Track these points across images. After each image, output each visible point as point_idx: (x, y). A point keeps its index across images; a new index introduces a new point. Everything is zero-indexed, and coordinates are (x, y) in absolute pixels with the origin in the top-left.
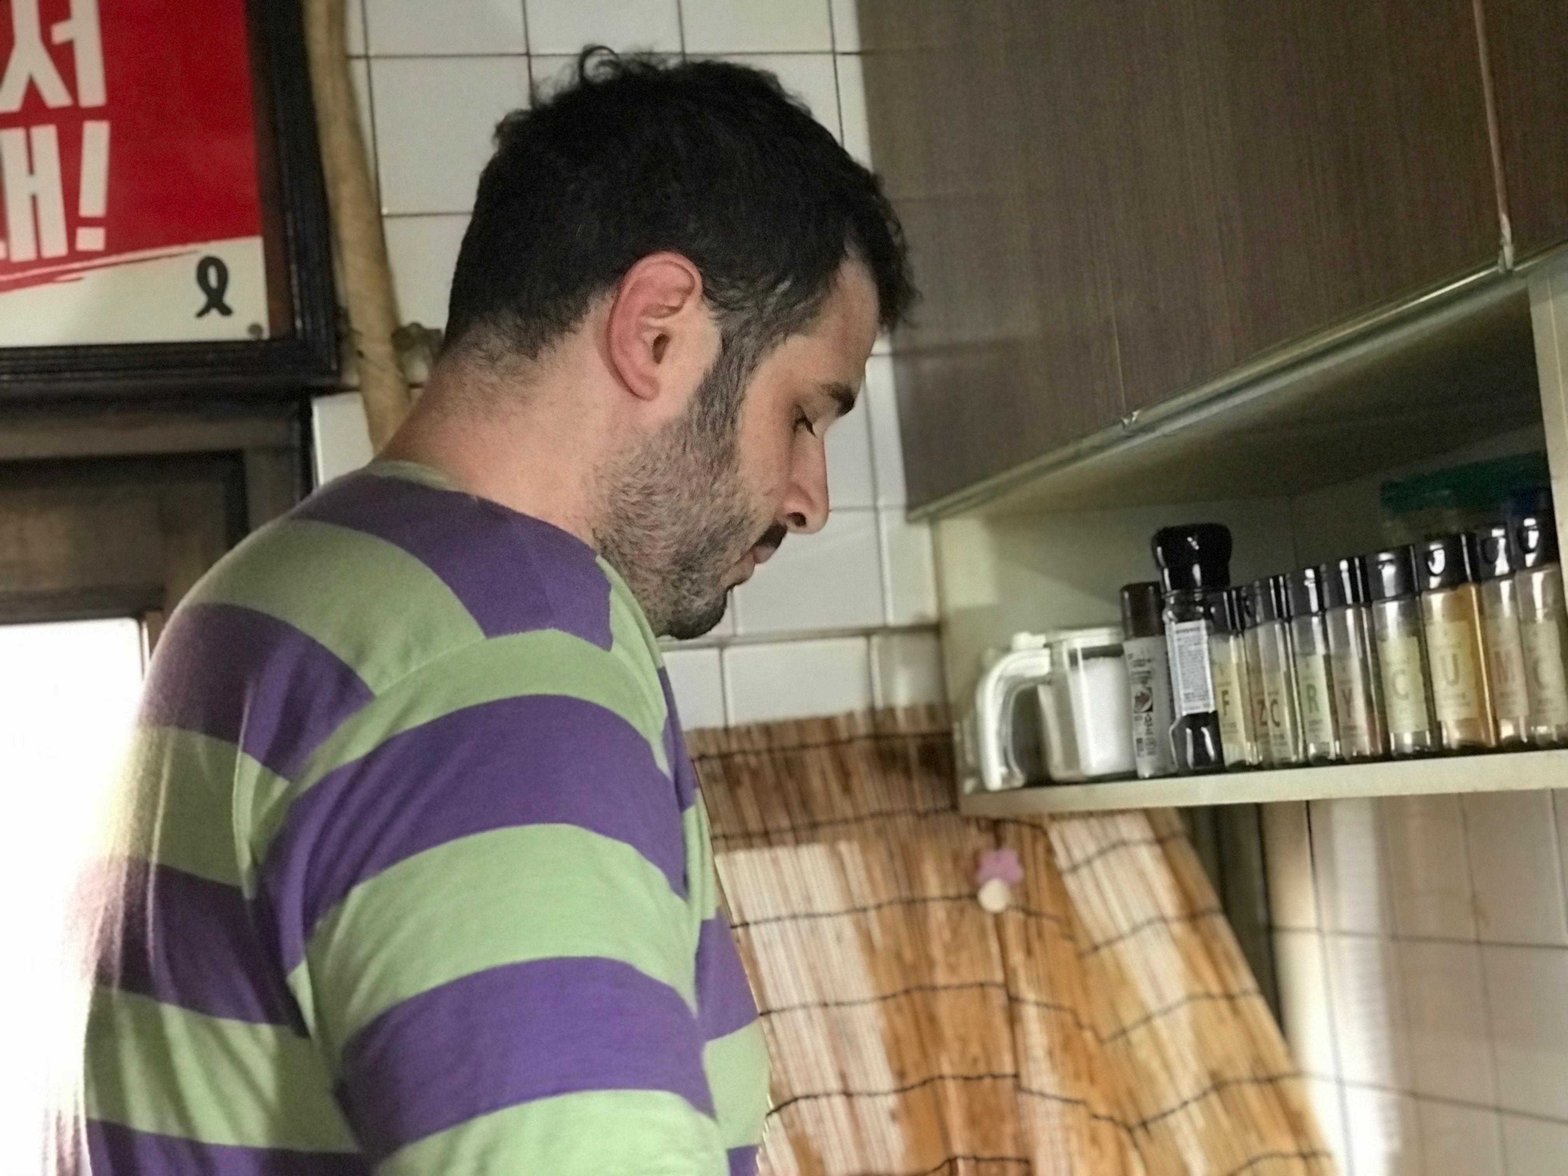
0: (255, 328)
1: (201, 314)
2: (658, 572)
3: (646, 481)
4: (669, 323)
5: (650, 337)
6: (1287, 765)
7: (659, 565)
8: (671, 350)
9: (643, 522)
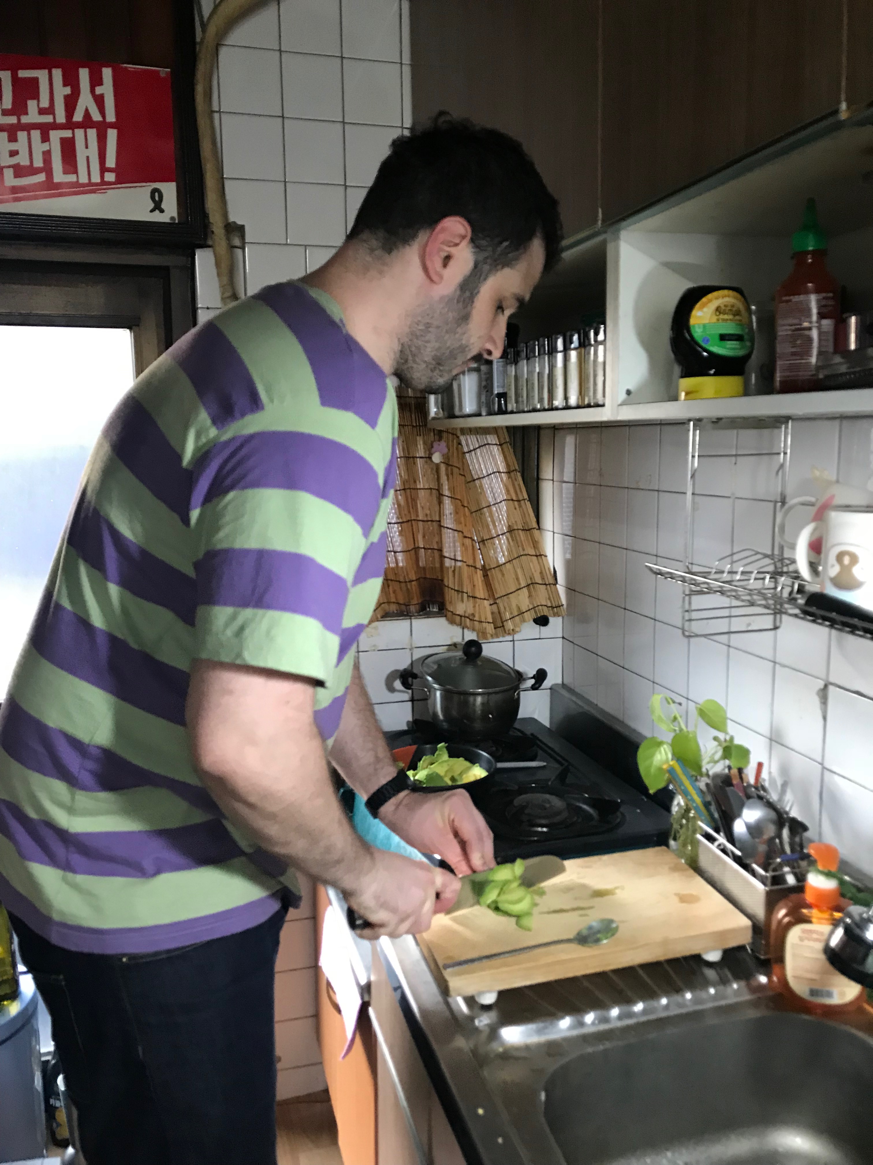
0: (172, 218)
1: (152, 211)
2: (425, 362)
3: (428, 321)
4: (453, 250)
5: (444, 254)
6: (524, 412)
7: (426, 359)
8: (452, 263)
9: (423, 339)
